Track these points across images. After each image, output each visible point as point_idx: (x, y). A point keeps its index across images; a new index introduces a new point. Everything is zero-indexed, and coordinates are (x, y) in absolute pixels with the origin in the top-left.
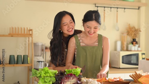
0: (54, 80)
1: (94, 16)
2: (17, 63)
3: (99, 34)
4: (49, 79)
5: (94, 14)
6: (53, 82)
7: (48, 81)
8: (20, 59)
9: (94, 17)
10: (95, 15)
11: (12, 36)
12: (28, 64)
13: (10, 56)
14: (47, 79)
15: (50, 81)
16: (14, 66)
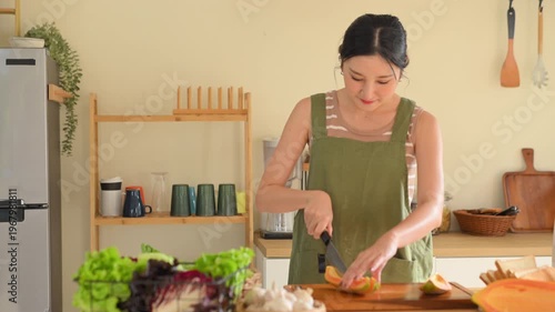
0: (124, 291)
1: (377, 35)
2: (198, 213)
3: (402, 100)
4: (106, 289)
5: (378, 31)
6: (119, 299)
7: (102, 297)
8: (207, 199)
9: (376, 42)
10: (381, 33)
11: (178, 120)
12: (236, 213)
13: (174, 187)
14: (98, 289)
15: (108, 297)
16: (184, 222)
